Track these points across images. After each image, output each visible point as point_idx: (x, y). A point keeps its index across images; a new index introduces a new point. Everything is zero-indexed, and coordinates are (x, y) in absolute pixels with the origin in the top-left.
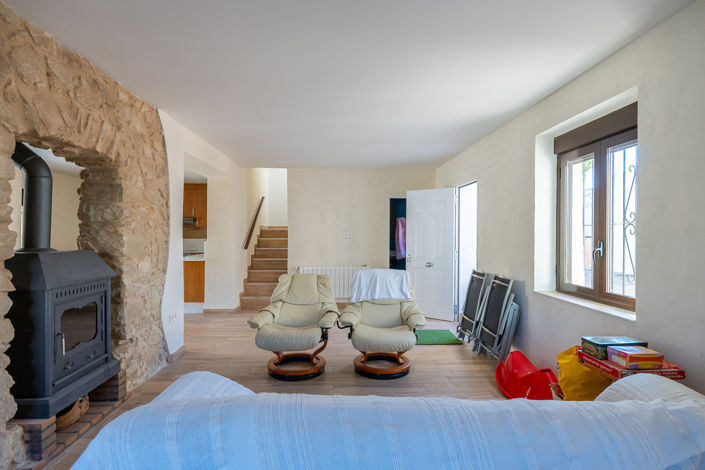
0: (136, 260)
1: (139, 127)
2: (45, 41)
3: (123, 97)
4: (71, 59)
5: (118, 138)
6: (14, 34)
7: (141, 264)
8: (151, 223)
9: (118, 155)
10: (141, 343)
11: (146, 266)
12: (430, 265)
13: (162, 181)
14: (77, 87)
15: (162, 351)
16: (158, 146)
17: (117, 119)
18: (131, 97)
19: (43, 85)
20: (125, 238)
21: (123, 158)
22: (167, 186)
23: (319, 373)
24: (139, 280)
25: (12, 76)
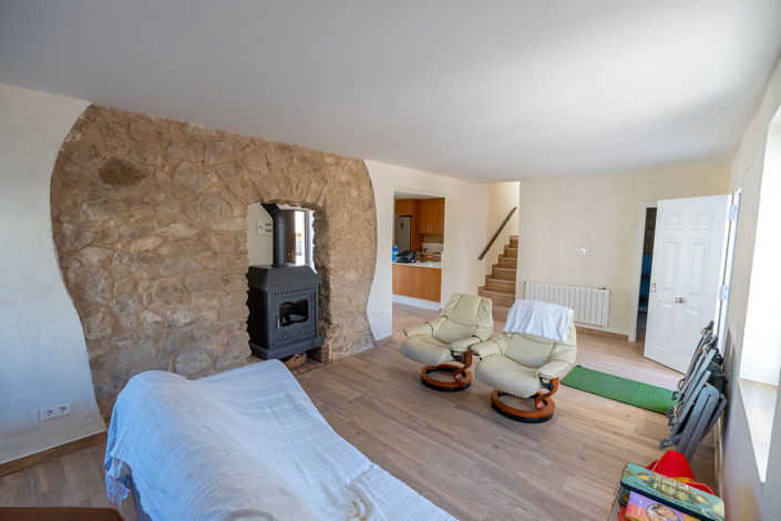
0: (341, 273)
1: (344, 178)
2: (265, 145)
3: (329, 160)
4: (283, 148)
5: (326, 190)
6: (244, 148)
7: (346, 275)
8: (357, 245)
9: (325, 201)
10: (346, 330)
11: (351, 275)
12: (681, 301)
13: (370, 212)
14: (289, 165)
15: (368, 337)
16: (365, 188)
17: (323, 178)
18: (337, 157)
19: (266, 171)
20: (332, 258)
21: (329, 203)
22: (375, 216)
23: (461, 388)
24: (344, 286)
25: (245, 172)
